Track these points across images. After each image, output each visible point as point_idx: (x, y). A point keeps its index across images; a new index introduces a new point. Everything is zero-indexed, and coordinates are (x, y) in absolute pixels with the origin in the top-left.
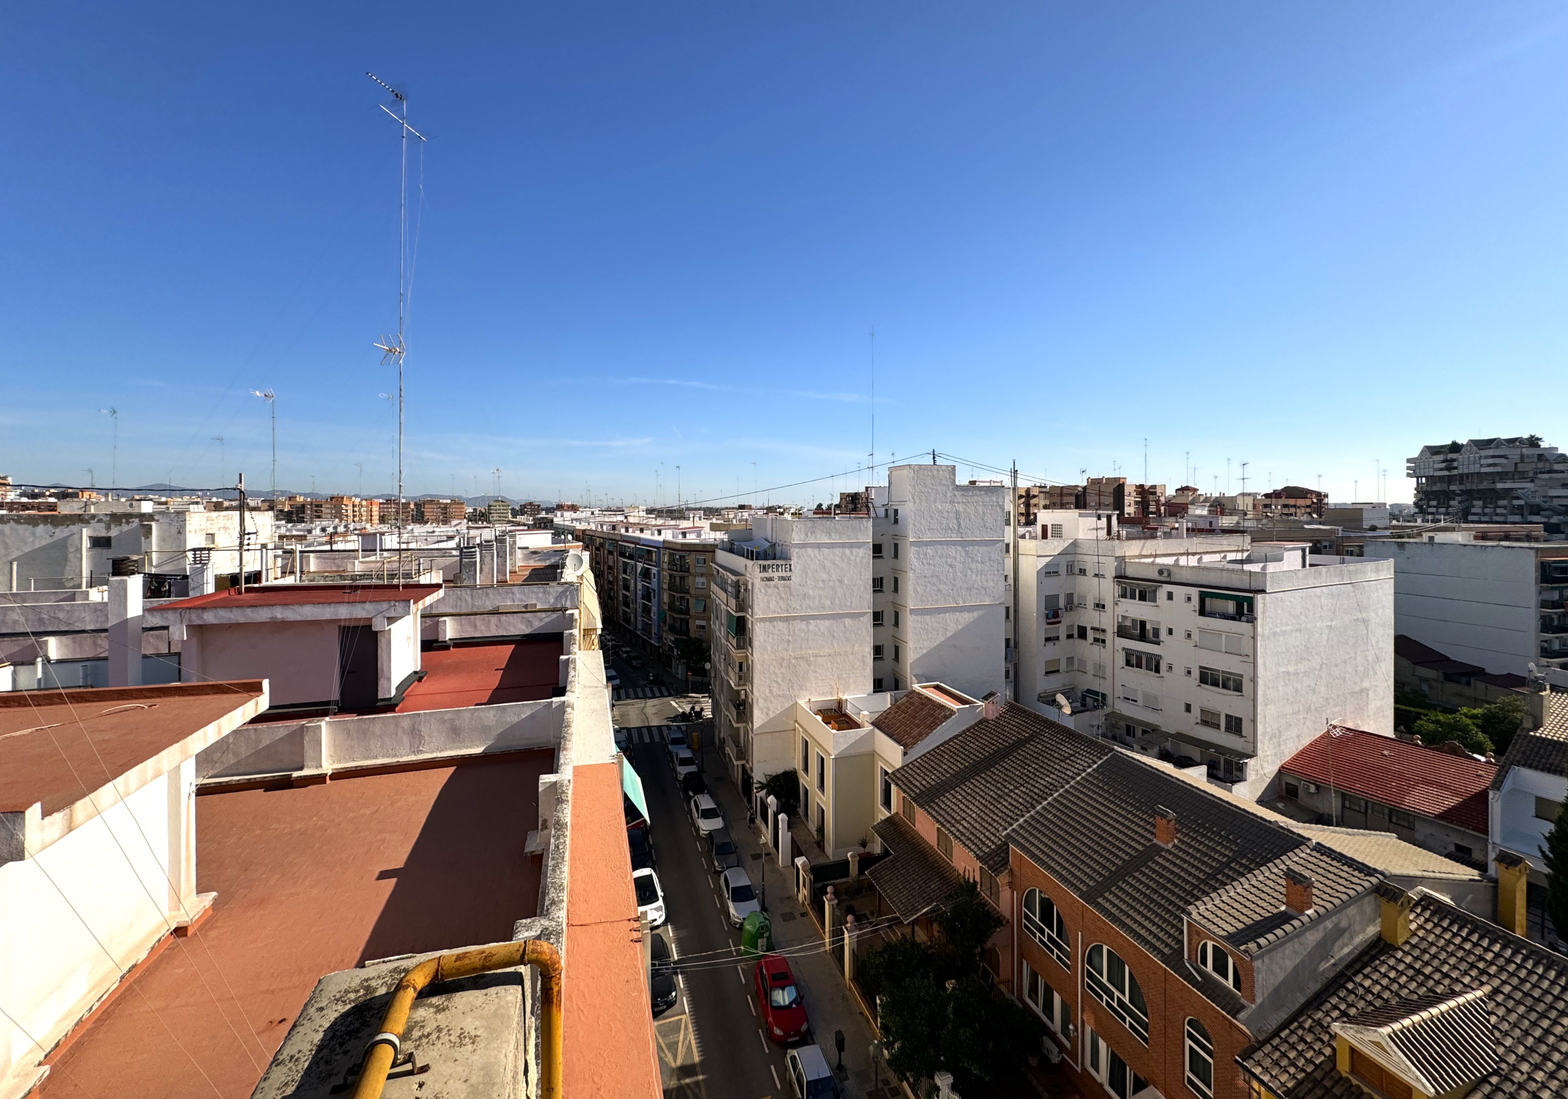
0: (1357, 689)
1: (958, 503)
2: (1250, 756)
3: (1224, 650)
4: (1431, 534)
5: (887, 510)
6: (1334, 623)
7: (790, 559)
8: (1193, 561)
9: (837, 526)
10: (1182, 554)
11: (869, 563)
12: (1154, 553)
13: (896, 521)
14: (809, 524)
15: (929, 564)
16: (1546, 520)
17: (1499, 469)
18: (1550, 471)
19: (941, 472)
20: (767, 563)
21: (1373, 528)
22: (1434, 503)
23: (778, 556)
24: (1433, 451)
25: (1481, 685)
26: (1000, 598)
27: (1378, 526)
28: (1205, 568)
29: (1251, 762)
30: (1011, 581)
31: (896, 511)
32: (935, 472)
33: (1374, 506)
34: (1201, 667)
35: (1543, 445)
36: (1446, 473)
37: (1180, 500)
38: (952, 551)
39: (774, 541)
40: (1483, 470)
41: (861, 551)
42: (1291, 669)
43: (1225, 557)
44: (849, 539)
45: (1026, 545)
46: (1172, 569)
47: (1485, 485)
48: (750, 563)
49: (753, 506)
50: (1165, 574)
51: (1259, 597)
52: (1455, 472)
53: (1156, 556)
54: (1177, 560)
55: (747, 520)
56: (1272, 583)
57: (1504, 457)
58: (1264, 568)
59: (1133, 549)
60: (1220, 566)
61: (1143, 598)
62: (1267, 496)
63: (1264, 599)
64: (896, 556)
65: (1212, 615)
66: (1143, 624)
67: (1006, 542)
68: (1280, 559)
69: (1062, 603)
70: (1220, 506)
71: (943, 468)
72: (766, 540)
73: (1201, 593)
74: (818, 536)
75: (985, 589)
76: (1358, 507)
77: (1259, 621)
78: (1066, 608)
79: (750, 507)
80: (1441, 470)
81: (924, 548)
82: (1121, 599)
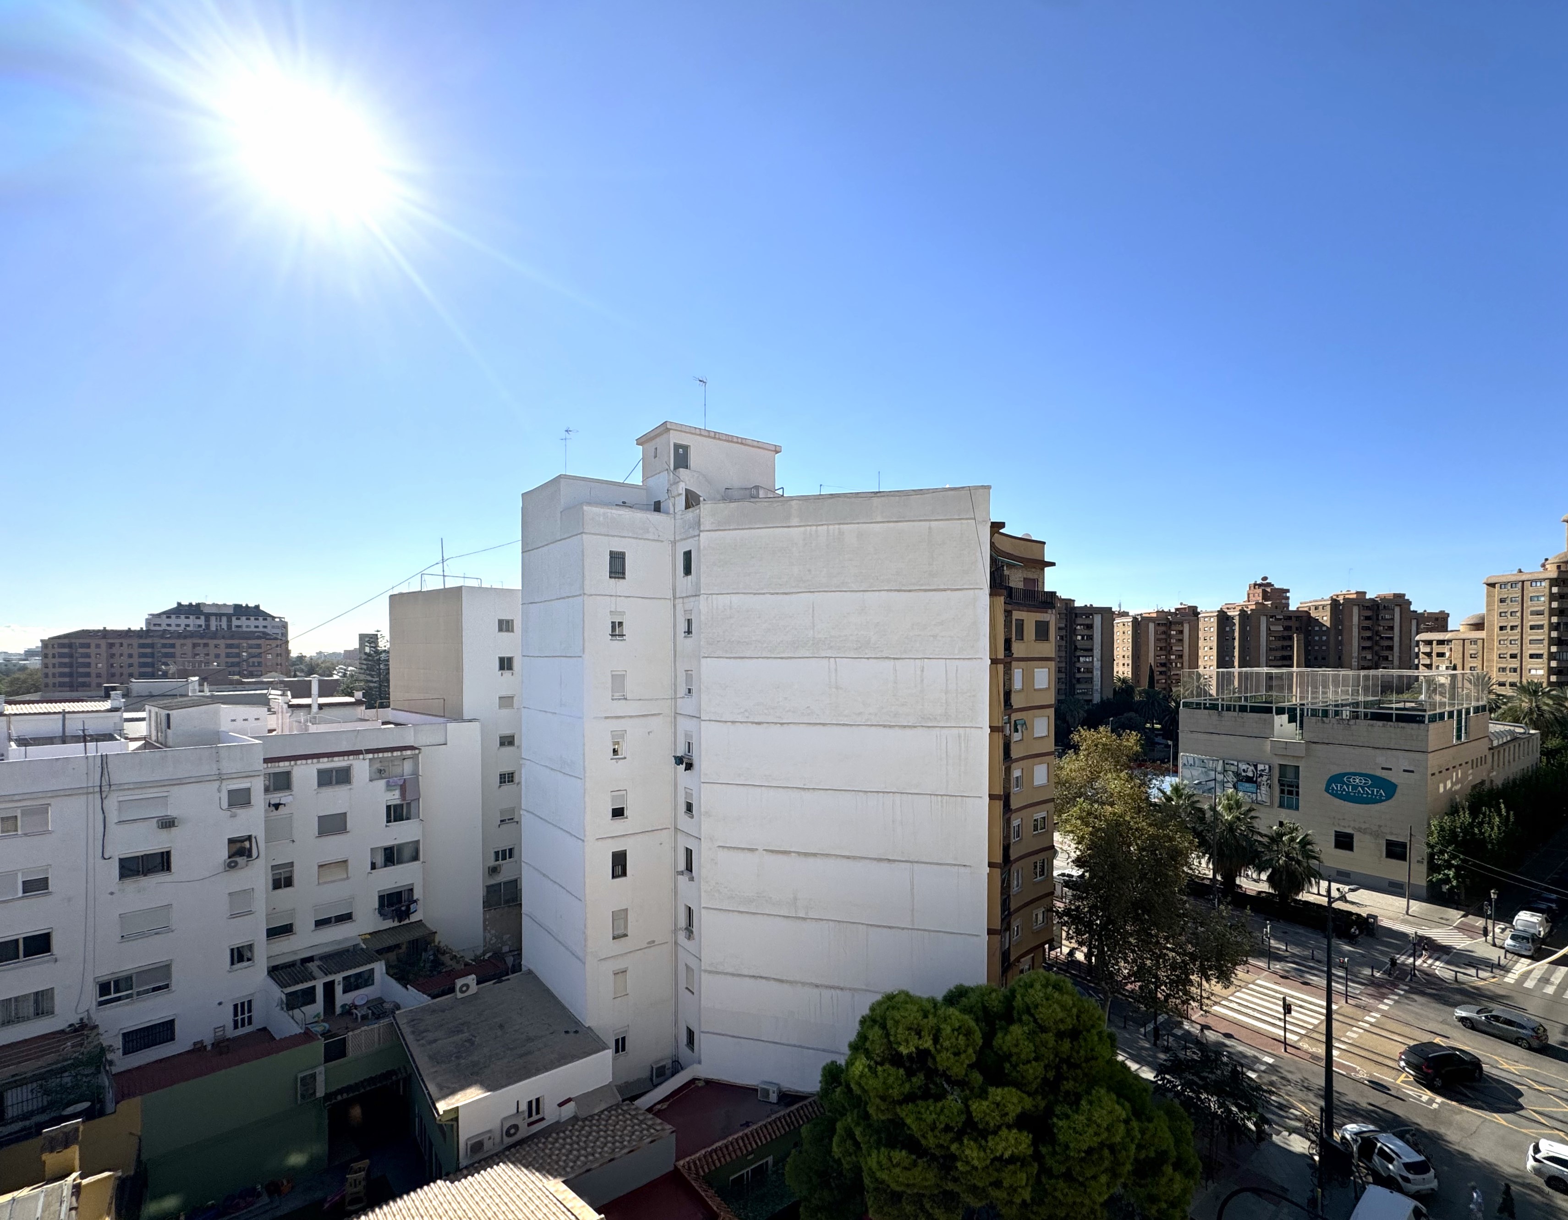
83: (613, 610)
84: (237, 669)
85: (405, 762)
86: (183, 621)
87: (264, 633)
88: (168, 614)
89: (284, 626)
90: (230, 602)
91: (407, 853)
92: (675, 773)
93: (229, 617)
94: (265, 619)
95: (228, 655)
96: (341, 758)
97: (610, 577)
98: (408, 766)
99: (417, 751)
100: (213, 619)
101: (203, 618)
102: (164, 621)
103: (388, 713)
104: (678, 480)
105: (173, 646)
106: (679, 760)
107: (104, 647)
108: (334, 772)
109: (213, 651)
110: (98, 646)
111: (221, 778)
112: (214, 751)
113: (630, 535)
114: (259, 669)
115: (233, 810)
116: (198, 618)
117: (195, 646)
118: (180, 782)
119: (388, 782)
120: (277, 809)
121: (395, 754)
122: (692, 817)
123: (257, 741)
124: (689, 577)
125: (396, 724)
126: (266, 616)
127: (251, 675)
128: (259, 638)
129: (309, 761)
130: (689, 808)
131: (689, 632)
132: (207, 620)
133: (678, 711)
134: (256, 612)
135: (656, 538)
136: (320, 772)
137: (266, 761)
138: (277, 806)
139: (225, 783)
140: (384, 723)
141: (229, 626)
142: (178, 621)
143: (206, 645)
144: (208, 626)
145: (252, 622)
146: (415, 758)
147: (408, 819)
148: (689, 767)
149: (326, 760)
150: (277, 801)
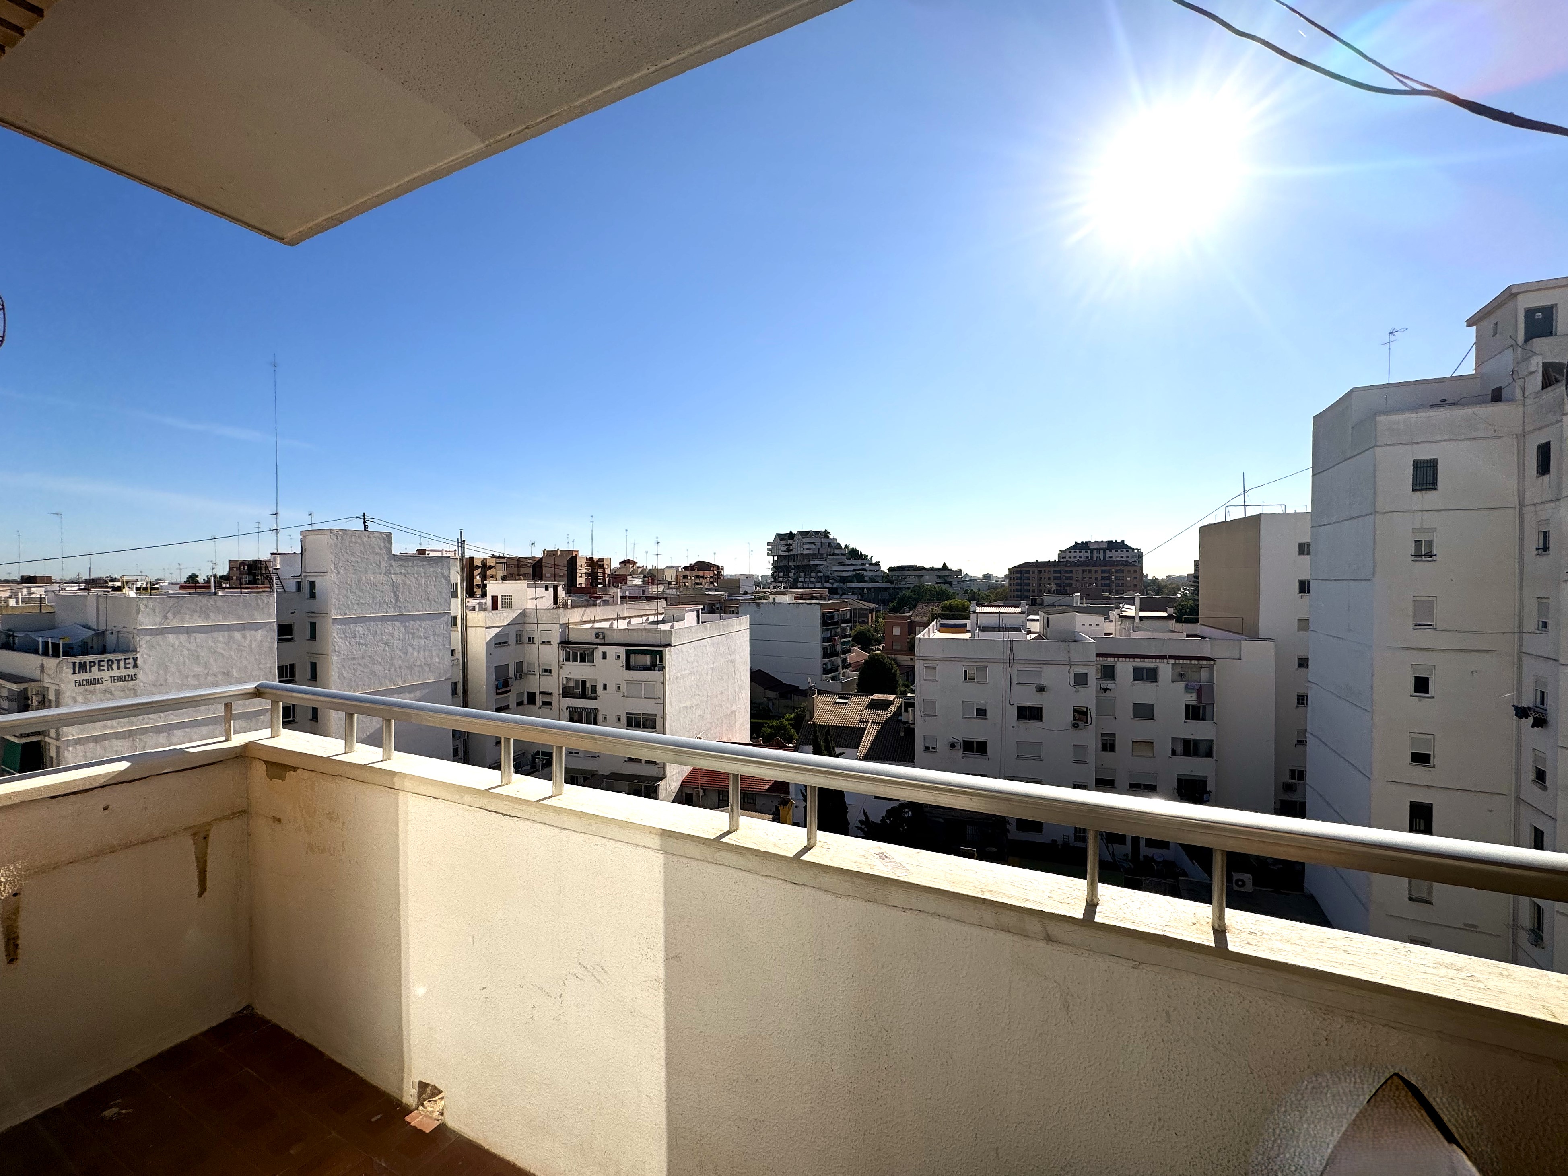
0: (729, 712)
1: (395, 574)
2: (661, 779)
3: (643, 696)
4: (774, 596)
5: (299, 583)
6: (715, 665)
7: (136, 651)
8: (622, 625)
9: (219, 603)
10: (614, 619)
11: (271, 648)
12: (593, 619)
13: (313, 596)
14: (170, 602)
15: (359, 644)
16: (831, 586)
17: (811, 552)
18: (834, 554)
19: (373, 539)
20: (88, 659)
21: (746, 593)
22: (781, 575)
23: (108, 648)
24: (780, 537)
25: (796, 698)
26: (445, 673)
27: (749, 592)
28: (633, 630)
29: (662, 783)
30: (458, 654)
31: (313, 584)
32: (366, 539)
33: (747, 577)
34: (628, 713)
35: (831, 537)
36: (787, 553)
37: (622, 572)
38: (388, 627)
39: (102, 627)
40: (805, 552)
41: (259, 634)
42: (688, 704)
43: (647, 619)
44: (239, 618)
45: (476, 618)
46: (606, 632)
47: (805, 563)
48: (51, 663)
49: (54, 578)
50: (601, 637)
51: (667, 649)
52: (791, 553)
53: (594, 621)
54: (612, 624)
55: (41, 600)
56: (675, 637)
57: (813, 543)
58: (672, 627)
59: (574, 616)
60: (642, 627)
61: (583, 660)
62: (686, 568)
63: (670, 651)
64: (313, 637)
65: (635, 668)
66: (584, 682)
67: (452, 614)
68: (682, 619)
69: (511, 673)
70: (652, 576)
71: (376, 535)
72: (86, 627)
73: (627, 650)
74: (187, 617)
75: (429, 665)
76: (737, 577)
77: (667, 669)
78: (516, 677)
79: (48, 580)
80: (785, 551)
81: (352, 626)
82: (565, 663)
83: (1418, 526)
84: (1107, 588)
85: (1202, 670)
86: (1078, 554)
87: (1126, 561)
88: (1070, 550)
89: (1140, 556)
90: (1105, 540)
91: (1202, 748)
92: (1519, 728)
93: (1105, 550)
94: (1127, 551)
95: (1103, 578)
96: (1150, 660)
97: (1414, 490)
98: (1204, 675)
99: (1212, 662)
100: (1095, 552)
101: (1089, 551)
102: (1068, 555)
103: (1196, 628)
104: (1530, 354)
105: (1071, 572)
106: (1522, 713)
107: (1036, 572)
108: (1145, 671)
109: (1093, 576)
110: (1034, 573)
111: (1070, 664)
112: (1067, 644)
113: (1446, 437)
114: (1122, 588)
115: (1077, 687)
116: (1086, 552)
117: (1083, 571)
118: (1048, 663)
119: (1187, 685)
120: (1105, 692)
121: (1194, 662)
122: (1545, 789)
123: (1093, 641)
124: (1546, 478)
125: (1202, 637)
126: (1128, 548)
127: (1117, 593)
128: (1122, 565)
129: (1128, 659)
130: (1540, 776)
131: (1545, 548)
132: (1092, 553)
133: (1524, 649)
134: (1121, 546)
135: (1491, 433)
136: (1135, 669)
137: (1098, 655)
138: (1105, 690)
139: (1073, 667)
140: (1188, 636)
141: (1105, 557)
142: (1075, 555)
143: (1090, 571)
144: (1092, 557)
145: (1119, 553)
146: (1211, 668)
147: (1204, 719)
148: (1541, 722)
149: (1139, 660)
150: (1105, 686)
